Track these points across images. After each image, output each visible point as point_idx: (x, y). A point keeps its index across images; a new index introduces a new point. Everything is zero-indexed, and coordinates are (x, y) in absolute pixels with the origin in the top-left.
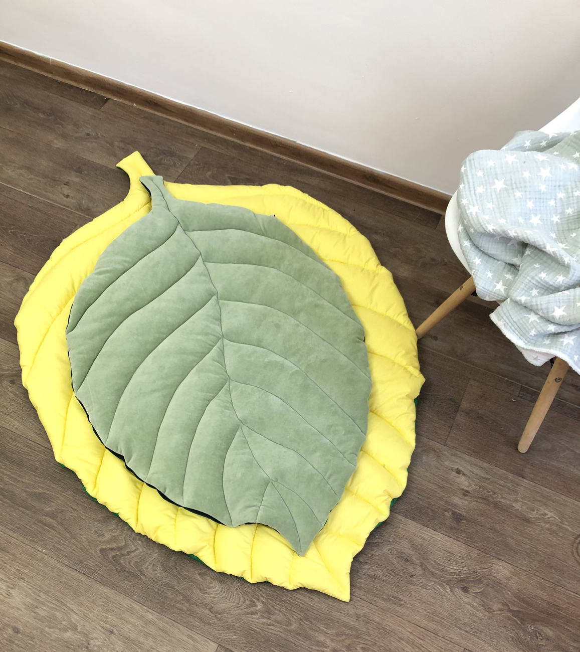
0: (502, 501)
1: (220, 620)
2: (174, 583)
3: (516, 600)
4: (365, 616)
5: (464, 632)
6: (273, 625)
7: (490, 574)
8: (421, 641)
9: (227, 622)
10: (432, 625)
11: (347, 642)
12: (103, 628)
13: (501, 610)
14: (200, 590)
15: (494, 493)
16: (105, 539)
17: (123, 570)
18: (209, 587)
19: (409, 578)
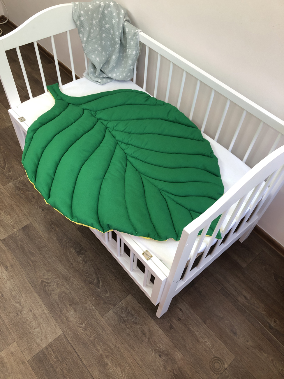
0: (192, 329)
1: (68, 324)
2: (59, 303)
3: (178, 370)
4: (118, 348)
5: (152, 372)
6: (85, 335)
7: (173, 355)
8: (134, 368)
9: (70, 326)
10: (141, 363)
11: (107, 354)
12: (29, 308)
13: (170, 371)
14: (67, 310)
15: (190, 324)
16: (45, 277)
17: (45, 291)
18: (70, 311)
19: (141, 341)
